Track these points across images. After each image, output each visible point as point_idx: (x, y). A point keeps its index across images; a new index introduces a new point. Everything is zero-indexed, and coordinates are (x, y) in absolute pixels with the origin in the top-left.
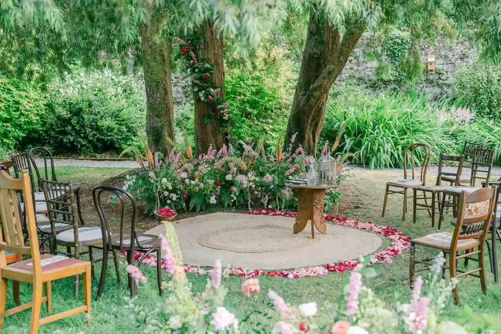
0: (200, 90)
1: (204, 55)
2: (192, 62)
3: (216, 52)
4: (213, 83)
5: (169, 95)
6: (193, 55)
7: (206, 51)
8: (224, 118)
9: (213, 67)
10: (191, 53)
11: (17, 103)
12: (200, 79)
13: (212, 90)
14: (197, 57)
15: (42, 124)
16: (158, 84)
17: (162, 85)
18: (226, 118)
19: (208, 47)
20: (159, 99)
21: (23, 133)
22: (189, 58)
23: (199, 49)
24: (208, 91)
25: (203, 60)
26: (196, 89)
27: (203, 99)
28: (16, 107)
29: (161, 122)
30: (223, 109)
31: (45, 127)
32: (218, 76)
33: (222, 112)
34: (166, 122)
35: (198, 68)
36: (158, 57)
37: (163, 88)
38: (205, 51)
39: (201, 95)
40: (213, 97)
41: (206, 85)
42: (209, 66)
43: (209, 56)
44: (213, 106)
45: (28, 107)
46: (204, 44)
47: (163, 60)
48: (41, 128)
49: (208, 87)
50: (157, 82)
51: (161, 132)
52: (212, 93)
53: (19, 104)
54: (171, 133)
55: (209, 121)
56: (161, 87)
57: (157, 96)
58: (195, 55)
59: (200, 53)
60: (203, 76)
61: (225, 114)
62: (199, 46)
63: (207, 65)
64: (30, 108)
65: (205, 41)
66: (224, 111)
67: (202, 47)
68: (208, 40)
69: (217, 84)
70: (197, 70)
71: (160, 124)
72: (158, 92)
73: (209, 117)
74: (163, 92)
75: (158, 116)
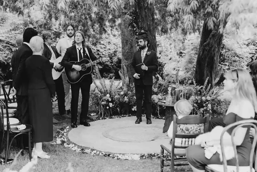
1: (142, 25)
2: (135, 29)
3: (149, 24)
9: (147, 32)
10: (134, 24)
11: (98, 51)
14: (138, 27)
15: (110, 62)
17: (130, 42)
19: (144, 20)
21: (101, 66)
22: (133, 27)
23: (139, 22)
28: (97, 53)
29: (128, 63)
31: (112, 63)
32: (150, 37)
37: (130, 44)
38: (142, 23)
42: (143, 31)
43: (145, 26)
45: (104, 53)
46: (142, 19)
48: (111, 64)
50: (126, 40)
53: (99, 51)
57: (126, 48)
58: (136, 25)
59: (140, 24)
62: (139, 20)
64: (105, 54)
67: (141, 20)
68: (143, 16)
70: (137, 34)
72: (127, 46)
74: (130, 46)
75: (126, 59)
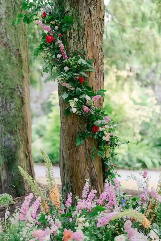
0: (71, 98)
1: (77, 46)
2: (59, 56)
4: (89, 88)
5: (26, 105)
6: (62, 46)
7: (81, 40)
8: (104, 138)
9: (90, 64)
10: (59, 42)
12: (71, 80)
13: (88, 98)
14: (67, 50)
16: (12, 91)
17: (19, 93)
18: (106, 138)
19: (84, 34)
20: (13, 111)
22: (56, 50)
23: (70, 38)
24: (82, 99)
25: (75, 54)
26: (65, 96)
27: (74, 110)
29: (15, 140)
30: (103, 125)
32: (96, 77)
33: (101, 129)
34: (21, 140)
35: (69, 65)
36: (14, 58)
38: (79, 39)
39: (72, 104)
40: (89, 107)
41: (80, 90)
42: (84, 62)
43: (85, 49)
44: (89, 121)
46: (78, 30)
47: (21, 61)
49: (82, 94)
50: (11, 89)
51: (15, 153)
52: (87, 102)
54: (28, 153)
55: (82, 142)
56: (16, 97)
58: (64, 46)
59: (72, 44)
60: (76, 76)
61: (105, 133)
62: (71, 33)
63: (82, 61)
65: (79, 25)
66: (104, 128)
67: (75, 34)
68: (84, 24)
69: (95, 89)
70: (66, 68)
71: (14, 142)
72: (12, 102)
73: (83, 136)
74: (19, 102)
75: (12, 133)
